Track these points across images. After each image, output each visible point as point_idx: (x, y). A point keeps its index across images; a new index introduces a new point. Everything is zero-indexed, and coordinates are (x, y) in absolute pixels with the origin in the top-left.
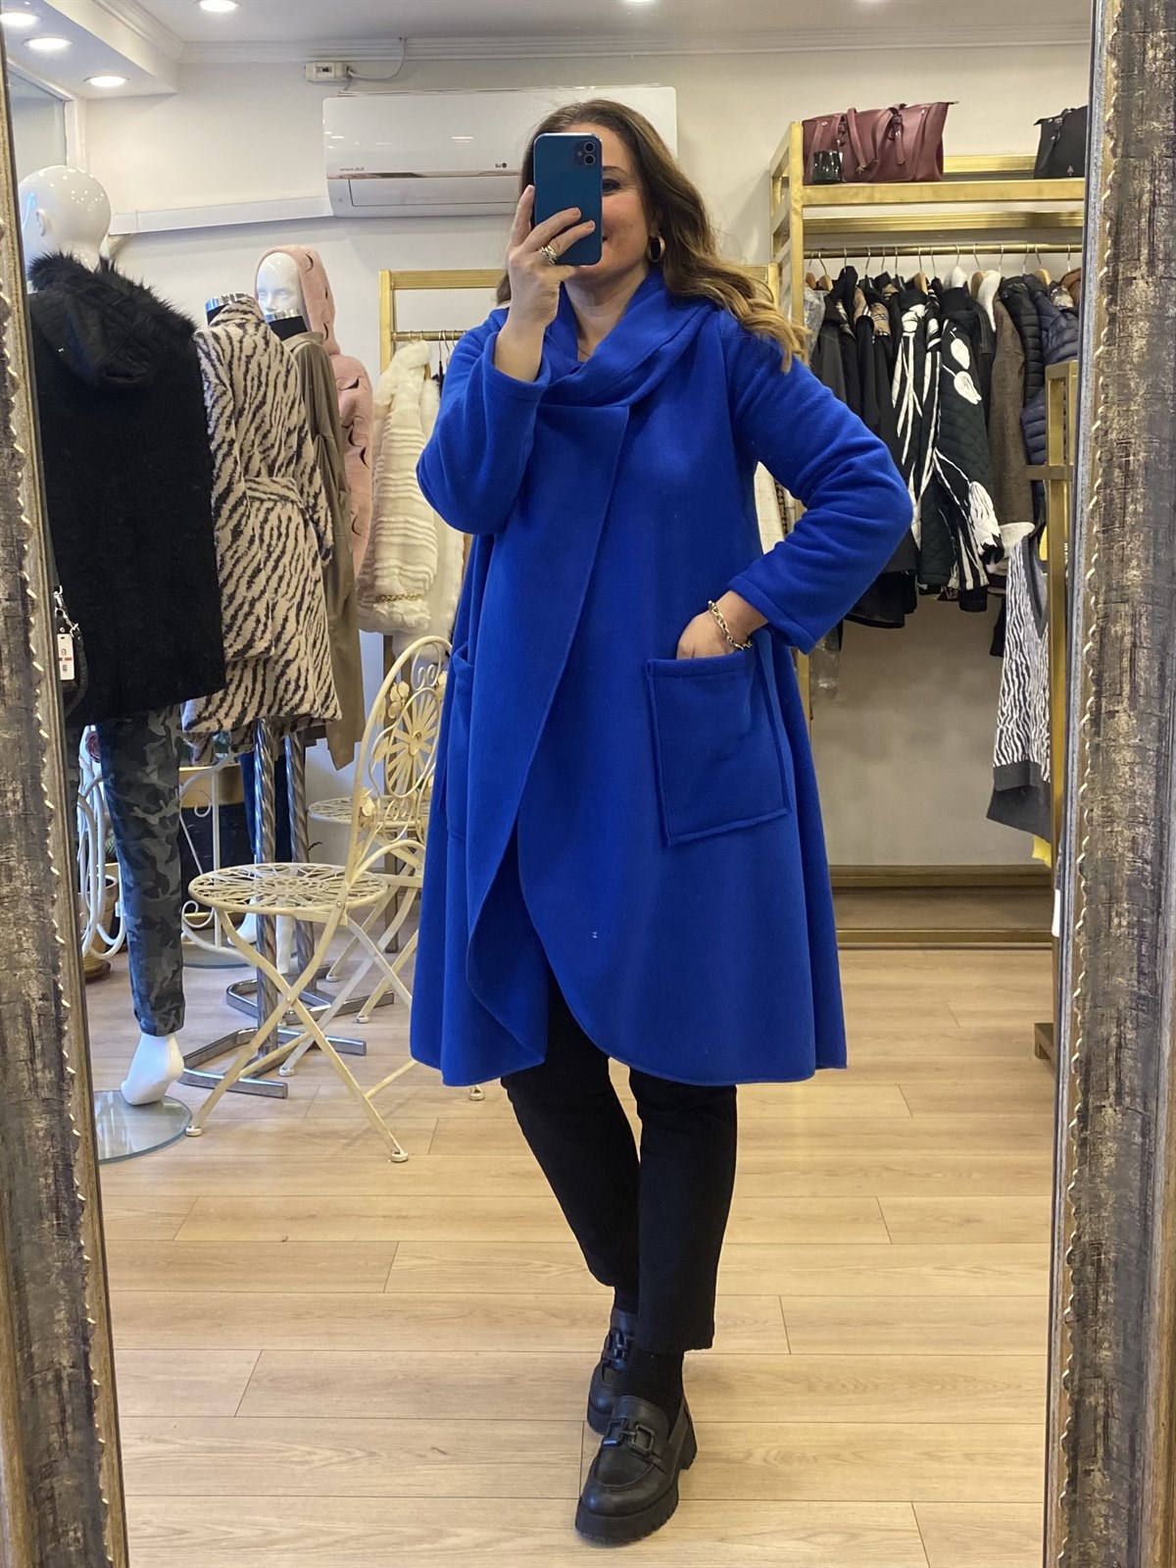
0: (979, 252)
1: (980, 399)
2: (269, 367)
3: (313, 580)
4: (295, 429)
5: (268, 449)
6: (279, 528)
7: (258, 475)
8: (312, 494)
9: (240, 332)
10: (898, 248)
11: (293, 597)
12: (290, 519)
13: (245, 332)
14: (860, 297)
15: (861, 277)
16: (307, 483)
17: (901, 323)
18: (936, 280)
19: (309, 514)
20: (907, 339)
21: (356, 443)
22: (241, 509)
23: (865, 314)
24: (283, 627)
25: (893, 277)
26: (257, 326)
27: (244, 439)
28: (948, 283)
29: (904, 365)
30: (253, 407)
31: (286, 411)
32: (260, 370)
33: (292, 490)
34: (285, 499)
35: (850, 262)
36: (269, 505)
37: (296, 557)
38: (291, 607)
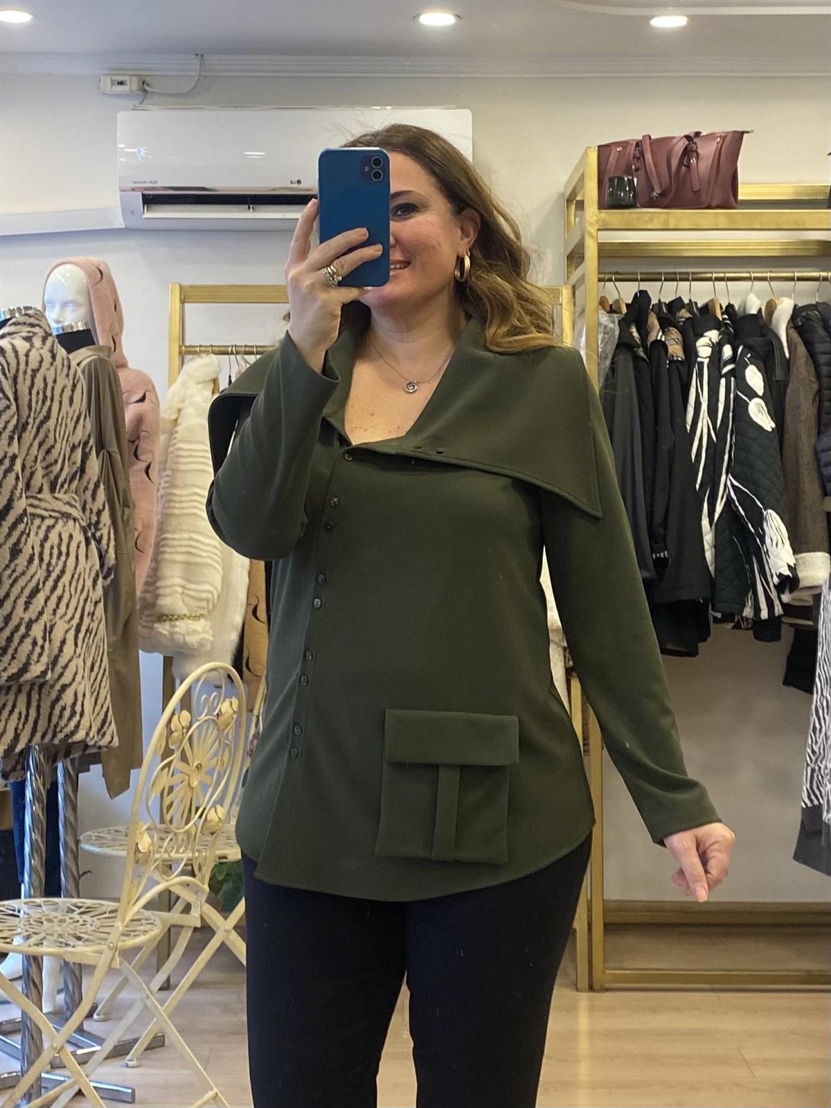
0: (773, 279)
1: (774, 426)
2: (55, 381)
3: (94, 600)
4: (79, 445)
5: (51, 464)
6: (59, 546)
7: (40, 491)
8: (95, 511)
9: (27, 345)
10: (692, 273)
11: (72, 618)
12: (71, 537)
13: (32, 345)
14: (653, 320)
15: (654, 301)
16: (89, 500)
17: (696, 347)
18: (730, 306)
19: (91, 532)
20: (701, 364)
21: (139, 457)
22: (21, 527)
23: (659, 338)
24: (61, 650)
25: (686, 301)
26: (44, 340)
27: (27, 455)
28: (742, 309)
29: (698, 391)
30: (38, 421)
31: (71, 426)
32: (46, 384)
33: (75, 507)
34: (66, 516)
35: (645, 286)
36: (51, 522)
37: (76, 576)
38: (70, 629)
